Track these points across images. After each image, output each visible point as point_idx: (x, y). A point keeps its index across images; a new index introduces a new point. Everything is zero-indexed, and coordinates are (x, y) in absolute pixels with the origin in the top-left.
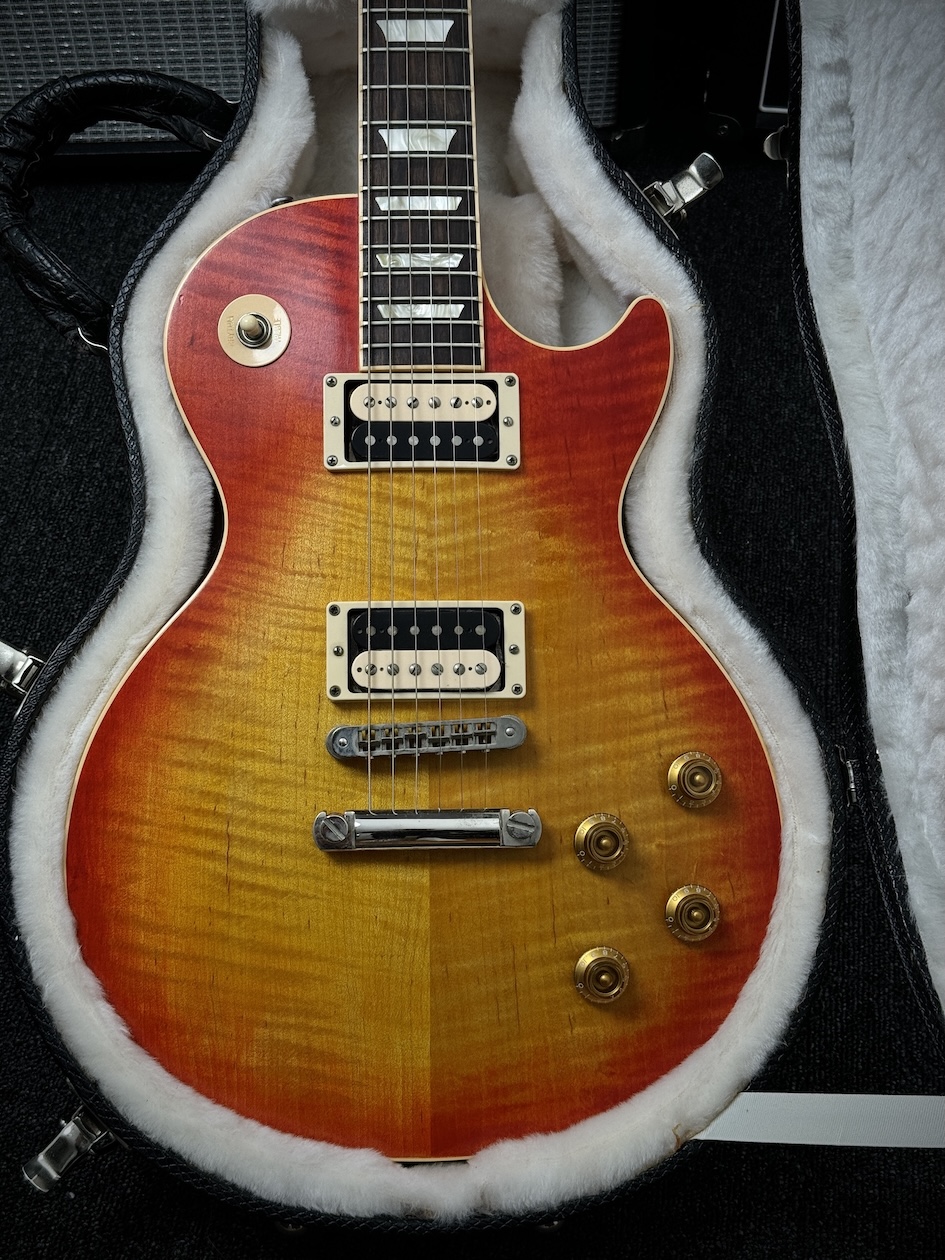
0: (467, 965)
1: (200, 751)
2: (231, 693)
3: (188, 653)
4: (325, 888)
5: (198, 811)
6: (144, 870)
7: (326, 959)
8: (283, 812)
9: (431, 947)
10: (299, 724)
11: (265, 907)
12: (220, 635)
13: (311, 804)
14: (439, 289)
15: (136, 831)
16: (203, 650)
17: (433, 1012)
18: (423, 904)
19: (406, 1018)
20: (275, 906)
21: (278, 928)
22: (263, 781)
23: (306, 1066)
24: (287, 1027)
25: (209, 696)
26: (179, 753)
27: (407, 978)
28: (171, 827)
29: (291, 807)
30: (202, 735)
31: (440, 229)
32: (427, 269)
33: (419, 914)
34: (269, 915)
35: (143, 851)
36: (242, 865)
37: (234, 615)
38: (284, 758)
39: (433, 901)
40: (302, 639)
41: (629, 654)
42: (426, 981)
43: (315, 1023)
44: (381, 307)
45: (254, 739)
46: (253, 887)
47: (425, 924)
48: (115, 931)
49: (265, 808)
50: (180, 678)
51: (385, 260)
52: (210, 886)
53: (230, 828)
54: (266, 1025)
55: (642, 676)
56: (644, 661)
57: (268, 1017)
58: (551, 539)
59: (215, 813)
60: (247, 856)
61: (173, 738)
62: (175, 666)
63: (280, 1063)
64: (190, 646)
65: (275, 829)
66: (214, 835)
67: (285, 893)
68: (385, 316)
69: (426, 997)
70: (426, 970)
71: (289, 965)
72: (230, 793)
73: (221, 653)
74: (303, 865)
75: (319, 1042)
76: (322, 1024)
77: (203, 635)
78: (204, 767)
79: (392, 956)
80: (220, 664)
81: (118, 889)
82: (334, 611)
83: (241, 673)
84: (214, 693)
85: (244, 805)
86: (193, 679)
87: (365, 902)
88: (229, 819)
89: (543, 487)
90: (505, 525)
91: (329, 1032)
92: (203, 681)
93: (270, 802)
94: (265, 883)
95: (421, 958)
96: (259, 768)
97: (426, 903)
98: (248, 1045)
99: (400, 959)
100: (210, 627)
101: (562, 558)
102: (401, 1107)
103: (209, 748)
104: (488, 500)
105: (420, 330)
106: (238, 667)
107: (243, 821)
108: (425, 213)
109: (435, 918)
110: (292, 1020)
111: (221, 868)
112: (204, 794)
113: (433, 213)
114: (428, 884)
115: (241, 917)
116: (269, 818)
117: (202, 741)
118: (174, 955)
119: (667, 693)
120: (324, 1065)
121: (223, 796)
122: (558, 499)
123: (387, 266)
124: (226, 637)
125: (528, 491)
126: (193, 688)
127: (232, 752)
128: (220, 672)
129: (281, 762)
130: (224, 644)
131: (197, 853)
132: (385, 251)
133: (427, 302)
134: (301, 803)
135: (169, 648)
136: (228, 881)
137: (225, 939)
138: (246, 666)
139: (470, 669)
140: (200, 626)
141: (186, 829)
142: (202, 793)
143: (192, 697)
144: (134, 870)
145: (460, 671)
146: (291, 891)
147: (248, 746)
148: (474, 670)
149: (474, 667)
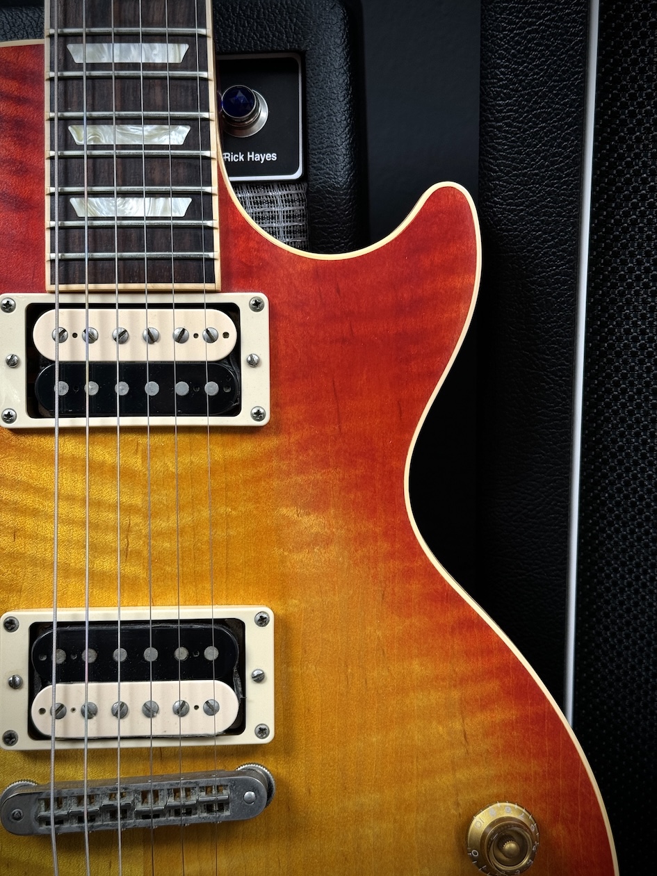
14: (157, 176)
31: (158, 90)
32: (138, 147)
41: (417, 667)
44: (74, 201)
51: (82, 135)
55: (435, 697)
56: (437, 677)
58: (312, 517)
68: (80, 214)
82: (10, 625)
89: (303, 447)
90: (249, 500)
101: (328, 541)
104: (228, 466)
105: (130, 233)
108: (135, 66)
113: (148, 66)
119: (468, 720)
122: (324, 463)
123: (82, 143)
125: (282, 453)
132: (79, 120)
133: (138, 194)
139: (196, 707)
145: (181, 710)
148: (201, 709)
149: (201, 705)
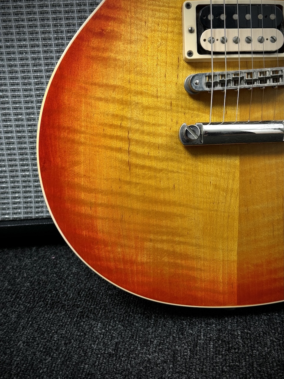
0: (258, 207)
1: (111, 91)
2: (128, 58)
3: (101, 34)
4: (183, 167)
5: (111, 126)
6: (82, 159)
7: (183, 206)
8: (159, 125)
9: (239, 198)
10: (167, 75)
11: (150, 178)
12: (120, 23)
13: (175, 120)
15: (77, 137)
16: (110, 33)
17: (240, 232)
18: (236, 175)
19: (225, 235)
20: (156, 177)
21: (158, 189)
22: (148, 108)
23: (172, 261)
24: (162, 241)
25: (115, 60)
26: (99, 93)
27: (226, 215)
28: (97, 135)
29: (164, 122)
30: (112, 82)
33: (233, 180)
34: (152, 182)
35: (81, 148)
36: (137, 155)
37: (128, 12)
38: (159, 94)
39: (241, 173)
40: (168, 25)
42: (237, 216)
43: (177, 239)
45: (141, 84)
46: (143, 167)
47: (236, 186)
48: (68, 192)
49: (149, 123)
50: (98, 49)
52: (119, 167)
53: (130, 135)
54: (151, 240)
57: (152, 237)
59: (121, 127)
60: (140, 150)
61: (95, 84)
62: (95, 42)
63: (159, 260)
64: (103, 30)
65: (154, 135)
66: (121, 139)
67: (161, 170)
69: (236, 224)
70: (237, 210)
71: (163, 209)
72: (129, 115)
73: (121, 35)
74: (170, 154)
75: (179, 249)
76: (182, 239)
77: (110, 24)
78: (114, 101)
79: (219, 203)
80: (120, 40)
81: (69, 169)
82: (188, 6)
83: (133, 46)
84: (118, 58)
85: (137, 122)
86: (105, 50)
87: (205, 174)
88: (129, 130)
91: (184, 243)
92: (111, 51)
93: (152, 120)
94: (150, 165)
95: (234, 203)
96: (145, 101)
97: (237, 174)
98: (141, 250)
99: (223, 204)
100: (114, 19)
102: (221, 281)
103: (117, 90)
106: (131, 42)
107: (137, 131)
109: (242, 182)
110: (165, 238)
111: (125, 157)
112: (115, 116)
114: (239, 164)
115: (137, 184)
116: (152, 129)
117: (112, 86)
118: (101, 205)
120: (182, 261)
121: (125, 117)
124: (123, 25)
126: (106, 55)
127: (129, 92)
128: (120, 45)
129: (157, 97)
130: (123, 29)
131: (112, 149)
134: (169, 120)
135: (91, 32)
136: (129, 164)
137: (128, 195)
138: (136, 41)
139: (267, 39)
140: (108, 18)
141: (105, 136)
142: (113, 115)
143: (105, 61)
144: (77, 158)
145: (261, 41)
146: (164, 169)
147: (139, 88)
148: (269, 40)
149: (269, 39)
